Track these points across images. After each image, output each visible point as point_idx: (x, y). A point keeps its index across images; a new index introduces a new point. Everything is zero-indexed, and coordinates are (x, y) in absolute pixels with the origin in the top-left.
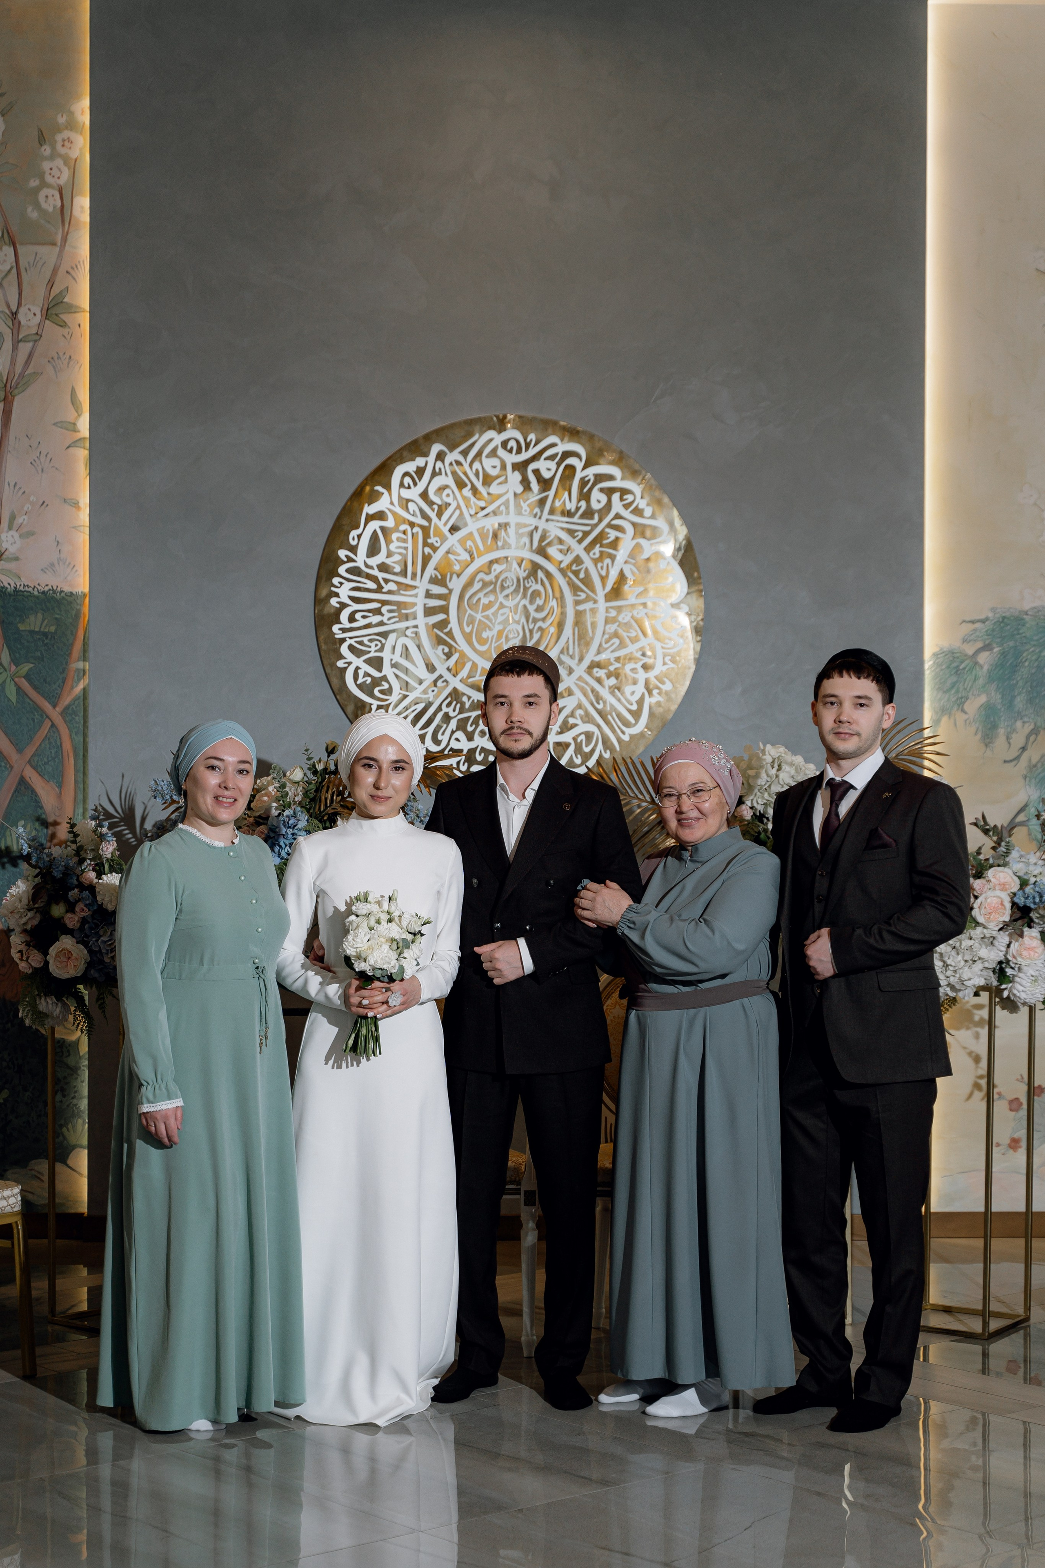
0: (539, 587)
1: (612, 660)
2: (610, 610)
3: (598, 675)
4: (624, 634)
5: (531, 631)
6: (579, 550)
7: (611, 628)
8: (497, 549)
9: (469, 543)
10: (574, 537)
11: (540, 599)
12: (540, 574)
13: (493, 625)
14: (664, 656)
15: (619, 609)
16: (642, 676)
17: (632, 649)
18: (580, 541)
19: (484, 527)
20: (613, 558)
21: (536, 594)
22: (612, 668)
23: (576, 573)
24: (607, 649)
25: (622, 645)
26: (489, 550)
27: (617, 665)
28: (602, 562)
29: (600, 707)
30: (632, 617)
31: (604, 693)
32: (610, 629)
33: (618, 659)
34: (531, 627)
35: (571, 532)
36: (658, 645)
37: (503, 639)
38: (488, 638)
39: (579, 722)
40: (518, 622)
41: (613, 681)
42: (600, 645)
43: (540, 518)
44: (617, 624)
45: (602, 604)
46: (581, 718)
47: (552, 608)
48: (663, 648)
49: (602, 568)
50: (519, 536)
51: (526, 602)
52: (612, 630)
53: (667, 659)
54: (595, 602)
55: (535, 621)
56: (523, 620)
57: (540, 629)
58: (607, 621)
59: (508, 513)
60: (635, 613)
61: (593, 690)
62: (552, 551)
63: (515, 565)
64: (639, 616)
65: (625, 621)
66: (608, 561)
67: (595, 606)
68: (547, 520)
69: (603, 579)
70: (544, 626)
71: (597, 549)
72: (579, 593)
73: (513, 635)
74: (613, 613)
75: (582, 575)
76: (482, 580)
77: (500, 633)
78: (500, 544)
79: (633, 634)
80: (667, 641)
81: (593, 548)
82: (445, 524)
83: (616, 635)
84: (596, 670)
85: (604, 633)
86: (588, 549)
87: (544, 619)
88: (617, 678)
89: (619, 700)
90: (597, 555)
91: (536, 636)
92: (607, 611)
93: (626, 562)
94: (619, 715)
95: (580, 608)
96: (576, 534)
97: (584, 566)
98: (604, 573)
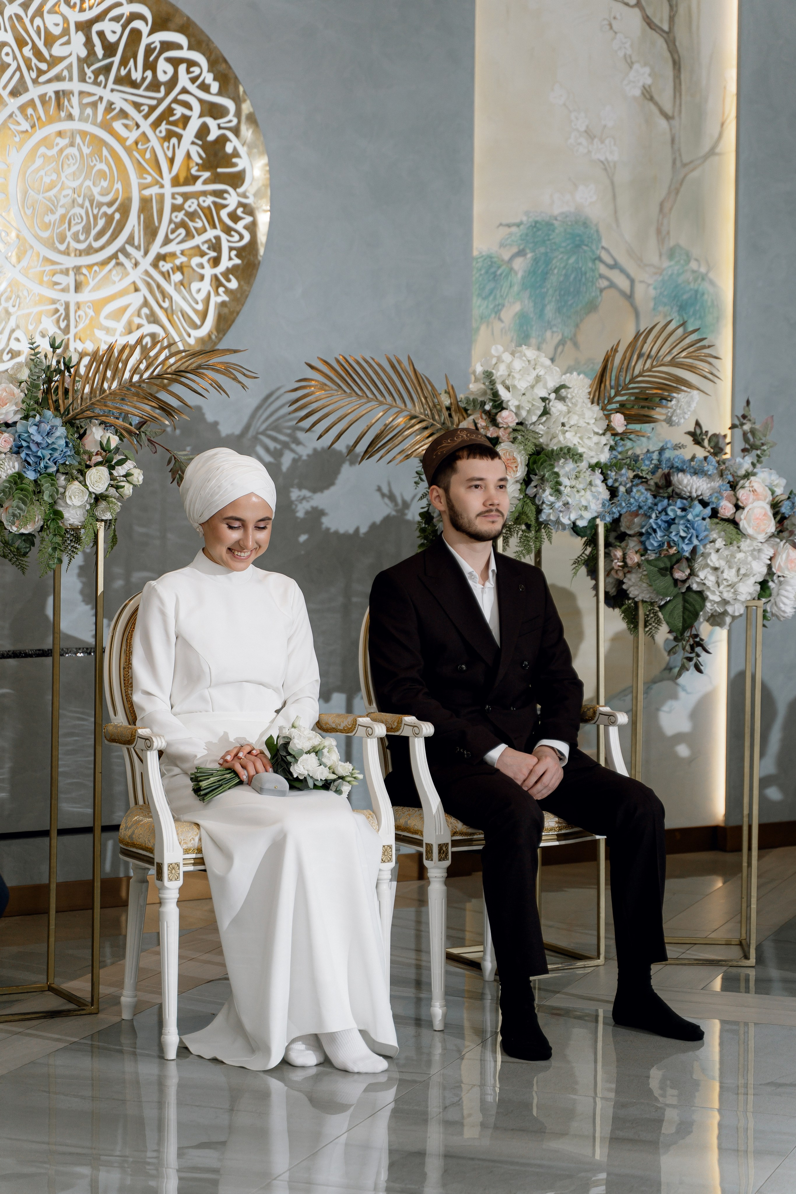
0: (103, 167)
1: (178, 253)
2: (176, 196)
3: (164, 269)
4: (191, 224)
5: (95, 217)
6: (146, 126)
7: (180, 216)
8: (60, 120)
9: (30, 111)
10: (140, 111)
11: (105, 180)
12: (105, 152)
13: (56, 207)
14: (231, 249)
15: (186, 197)
16: (208, 272)
17: (198, 240)
18: (146, 117)
19: (46, 94)
20: (179, 137)
21: (102, 174)
22: (178, 262)
23: (143, 153)
24: (172, 241)
25: (189, 235)
26: (51, 120)
27: (184, 259)
28: (169, 142)
29: (166, 305)
30: (199, 205)
31: (169, 289)
32: (176, 217)
33: (182, 253)
34: (95, 212)
35: (137, 106)
36: (224, 237)
37: (66, 225)
38: (50, 221)
39: (144, 322)
40: (82, 206)
41: (177, 277)
42: (167, 236)
43: (105, 87)
44: (183, 212)
45: (168, 190)
46: (147, 317)
47: (117, 190)
48: (229, 241)
49: (168, 148)
50: (82, 107)
51: (89, 183)
52: (178, 220)
53: (234, 253)
54: (162, 186)
55: (100, 205)
56: (87, 204)
57: (105, 214)
58: (176, 208)
59: (71, 79)
60: (201, 199)
61: (159, 286)
62: (118, 126)
63: (78, 140)
64: (205, 205)
65: (191, 210)
66: (174, 140)
67: (161, 191)
68: (112, 90)
69: (172, 161)
70: (110, 211)
71: (164, 127)
72: (145, 176)
73: (77, 220)
74: (179, 200)
75: (148, 155)
76: (44, 156)
77: (63, 217)
78: (63, 114)
79: (199, 225)
80: (233, 233)
81: (159, 125)
82: (5, 87)
83: (183, 224)
84: (161, 263)
85: (171, 221)
86: (156, 125)
87: (110, 204)
88: (183, 273)
89: (184, 298)
90: (163, 134)
91: (101, 223)
92: (173, 197)
93: (193, 143)
94: (184, 314)
95: (147, 193)
96: (142, 108)
97: (150, 144)
98: (170, 154)
